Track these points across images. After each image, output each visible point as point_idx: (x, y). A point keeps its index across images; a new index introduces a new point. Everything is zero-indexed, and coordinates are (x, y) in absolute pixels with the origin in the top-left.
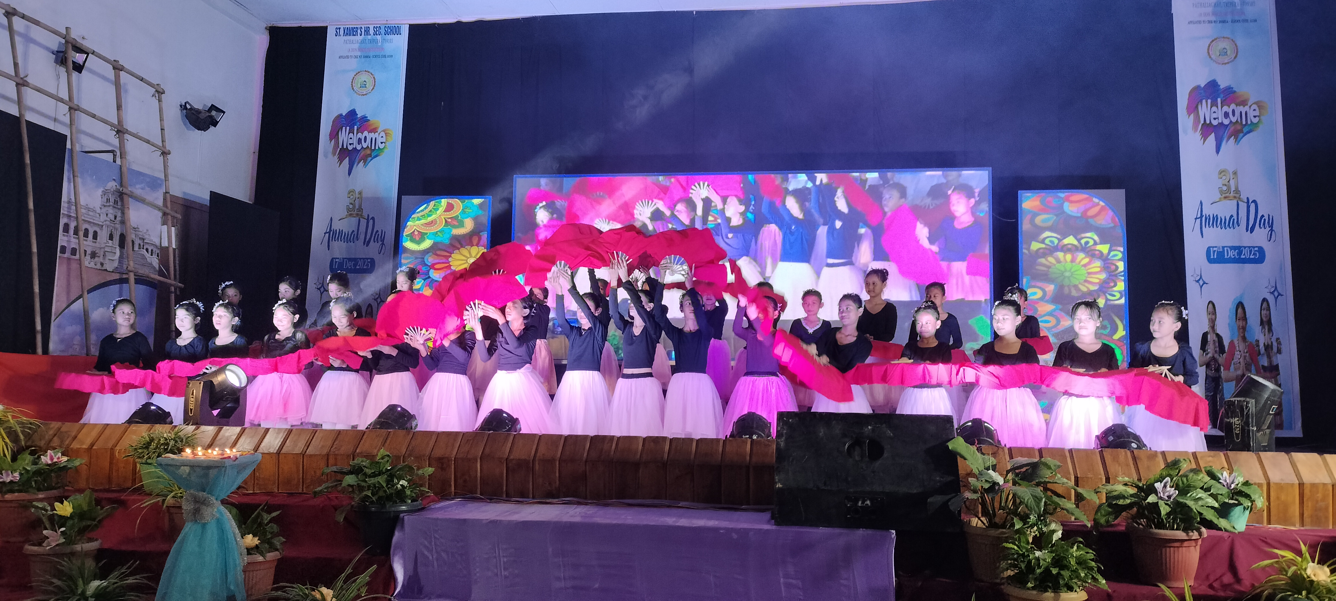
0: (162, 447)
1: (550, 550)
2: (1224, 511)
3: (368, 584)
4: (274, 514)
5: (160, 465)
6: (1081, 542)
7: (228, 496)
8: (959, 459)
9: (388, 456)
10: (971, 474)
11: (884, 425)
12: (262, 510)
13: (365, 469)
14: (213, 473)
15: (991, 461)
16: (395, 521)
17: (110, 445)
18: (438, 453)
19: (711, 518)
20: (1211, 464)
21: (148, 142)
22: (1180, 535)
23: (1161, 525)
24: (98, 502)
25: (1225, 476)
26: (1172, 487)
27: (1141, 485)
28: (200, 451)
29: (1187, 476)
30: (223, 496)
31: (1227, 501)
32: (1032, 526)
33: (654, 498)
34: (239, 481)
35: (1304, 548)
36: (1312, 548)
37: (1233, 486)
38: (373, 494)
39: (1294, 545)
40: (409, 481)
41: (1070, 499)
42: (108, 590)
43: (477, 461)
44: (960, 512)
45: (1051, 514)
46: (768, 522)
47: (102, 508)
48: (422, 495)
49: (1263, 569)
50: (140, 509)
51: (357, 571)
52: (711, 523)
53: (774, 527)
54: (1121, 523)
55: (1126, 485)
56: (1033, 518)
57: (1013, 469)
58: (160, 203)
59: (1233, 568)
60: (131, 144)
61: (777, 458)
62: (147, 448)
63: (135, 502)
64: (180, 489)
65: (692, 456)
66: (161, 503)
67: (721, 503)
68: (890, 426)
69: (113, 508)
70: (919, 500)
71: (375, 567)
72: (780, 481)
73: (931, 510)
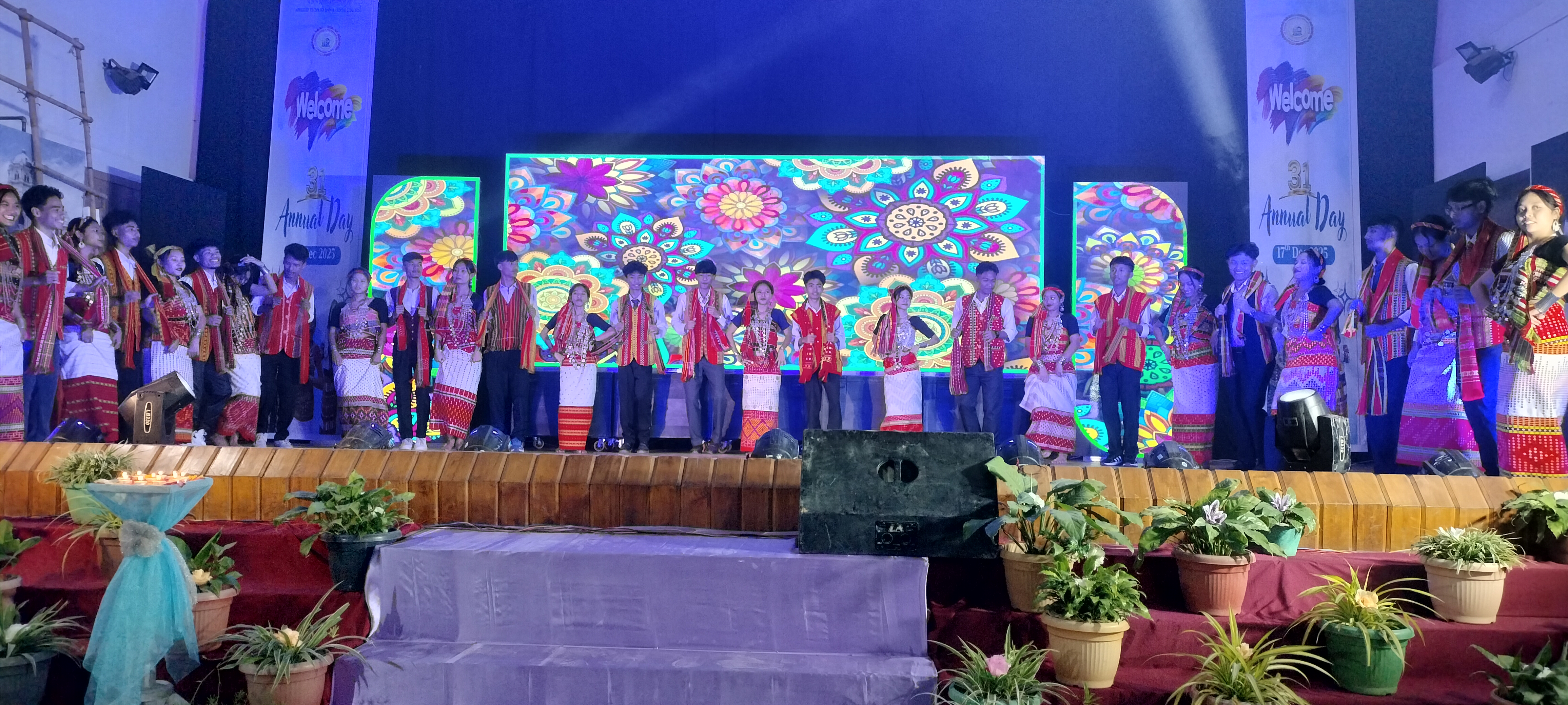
0: (93, 470)
1: (549, 583)
2: (1274, 535)
3: (338, 625)
4: (229, 546)
5: (92, 492)
6: (1123, 569)
7: (174, 526)
8: (998, 480)
9: (362, 480)
10: (1010, 497)
11: (919, 444)
12: (214, 541)
13: (334, 495)
14: (155, 500)
15: (1032, 482)
16: (369, 553)
17: (28, 467)
18: (419, 476)
19: (729, 548)
20: (1263, 485)
21: (65, 107)
22: (1228, 560)
23: (1207, 550)
24: (17, 533)
25: (1277, 497)
26: (1222, 509)
27: (1189, 508)
28: (140, 476)
29: (1237, 499)
30: (169, 525)
31: (1278, 524)
32: (1073, 552)
33: (668, 524)
34: (187, 510)
35: (1353, 574)
36: (1362, 574)
37: (1285, 508)
38: (344, 523)
39: (1345, 570)
40: (385, 508)
41: (1114, 523)
42: (31, 635)
43: (464, 485)
44: (997, 538)
45: (1093, 539)
46: (792, 550)
47: (21, 541)
48: (401, 524)
49: (1313, 595)
50: (67, 543)
51: (327, 610)
52: (730, 552)
53: (799, 556)
54: (1168, 547)
55: (1173, 507)
56: (1074, 543)
57: (1055, 491)
58: (81, 180)
59: (1282, 596)
60: (44, 109)
61: (803, 480)
62: (74, 471)
63: (61, 533)
64: (115, 518)
65: (710, 478)
66: (92, 535)
67: (741, 530)
68: (925, 446)
69: (36, 540)
70: (954, 526)
71: (347, 605)
72: (805, 505)
73: (967, 536)
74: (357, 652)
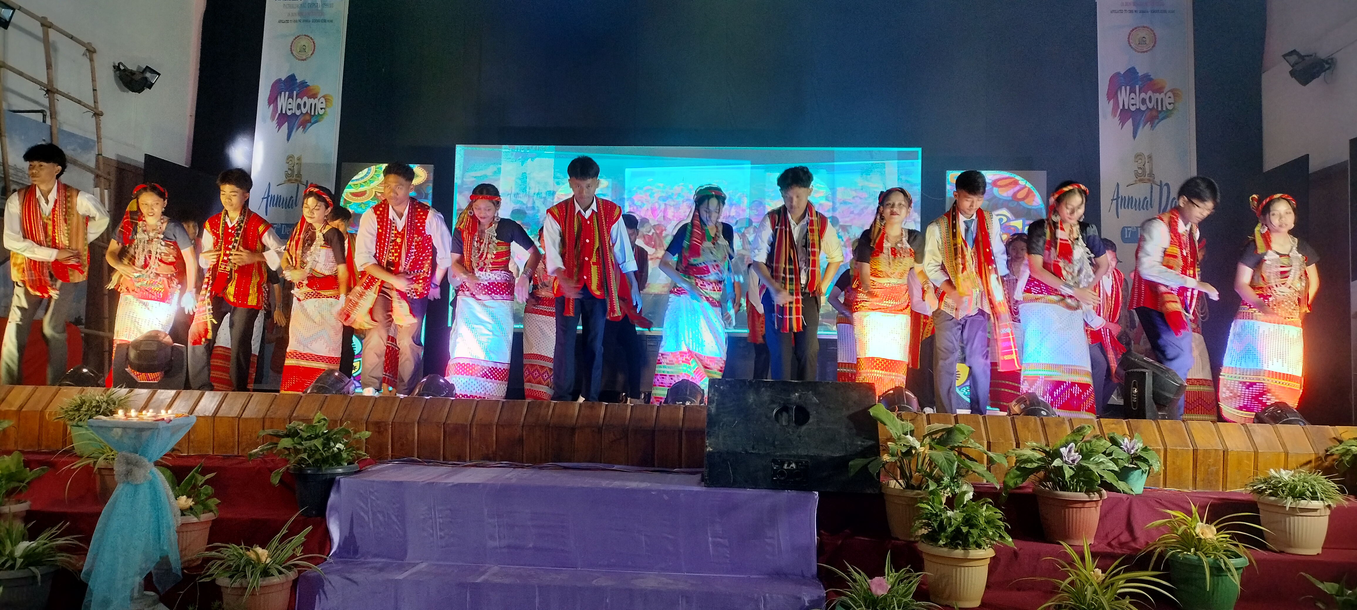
0: (94, 409)
1: (486, 511)
2: (1123, 474)
3: (303, 544)
4: (209, 476)
5: (92, 427)
6: (990, 503)
7: (162, 458)
8: (880, 425)
9: (324, 419)
10: (891, 439)
11: (810, 392)
12: (197, 471)
13: (301, 433)
14: (146, 435)
15: (910, 426)
16: (330, 483)
17: (39, 408)
18: (376, 417)
19: (643, 481)
20: (1114, 431)
21: (79, 102)
22: (1083, 496)
23: (1065, 488)
24: (27, 464)
25: (1125, 442)
26: (1077, 452)
27: (1048, 450)
28: (133, 413)
29: (1090, 442)
30: (157, 456)
31: (1127, 465)
32: (945, 488)
33: (590, 462)
34: (172, 444)
35: (1194, 509)
36: (1202, 508)
37: (1133, 452)
38: (309, 457)
39: (1186, 505)
40: (345, 444)
41: (982, 462)
42: (37, 551)
43: (414, 426)
44: (878, 474)
45: (963, 476)
46: (699, 484)
47: (31, 470)
48: (358, 458)
49: (1157, 527)
50: (70, 471)
51: (293, 531)
52: (643, 485)
53: (704, 489)
54: (1029, 484)
55: (1034, 449)
56: (946, 480)
57: (930, 434)
58: (92, 164)
59: (1130, 528)
60: (62, 104)
61: (708, 423)
62: (78, 410)
63: (66, 463)
64: (112, 451)
65: (627, 422)
66: (92, 465)
67: (654, 466)
68: (816, 393)
69: (43, 470)
70: (841, 464)
71: (311, 527)
72: (710, 444)
73: (852, 473)
74: (319, 568)
